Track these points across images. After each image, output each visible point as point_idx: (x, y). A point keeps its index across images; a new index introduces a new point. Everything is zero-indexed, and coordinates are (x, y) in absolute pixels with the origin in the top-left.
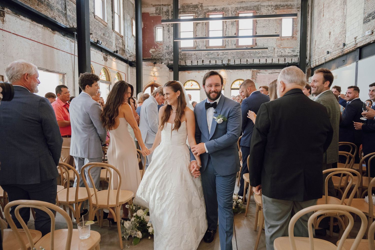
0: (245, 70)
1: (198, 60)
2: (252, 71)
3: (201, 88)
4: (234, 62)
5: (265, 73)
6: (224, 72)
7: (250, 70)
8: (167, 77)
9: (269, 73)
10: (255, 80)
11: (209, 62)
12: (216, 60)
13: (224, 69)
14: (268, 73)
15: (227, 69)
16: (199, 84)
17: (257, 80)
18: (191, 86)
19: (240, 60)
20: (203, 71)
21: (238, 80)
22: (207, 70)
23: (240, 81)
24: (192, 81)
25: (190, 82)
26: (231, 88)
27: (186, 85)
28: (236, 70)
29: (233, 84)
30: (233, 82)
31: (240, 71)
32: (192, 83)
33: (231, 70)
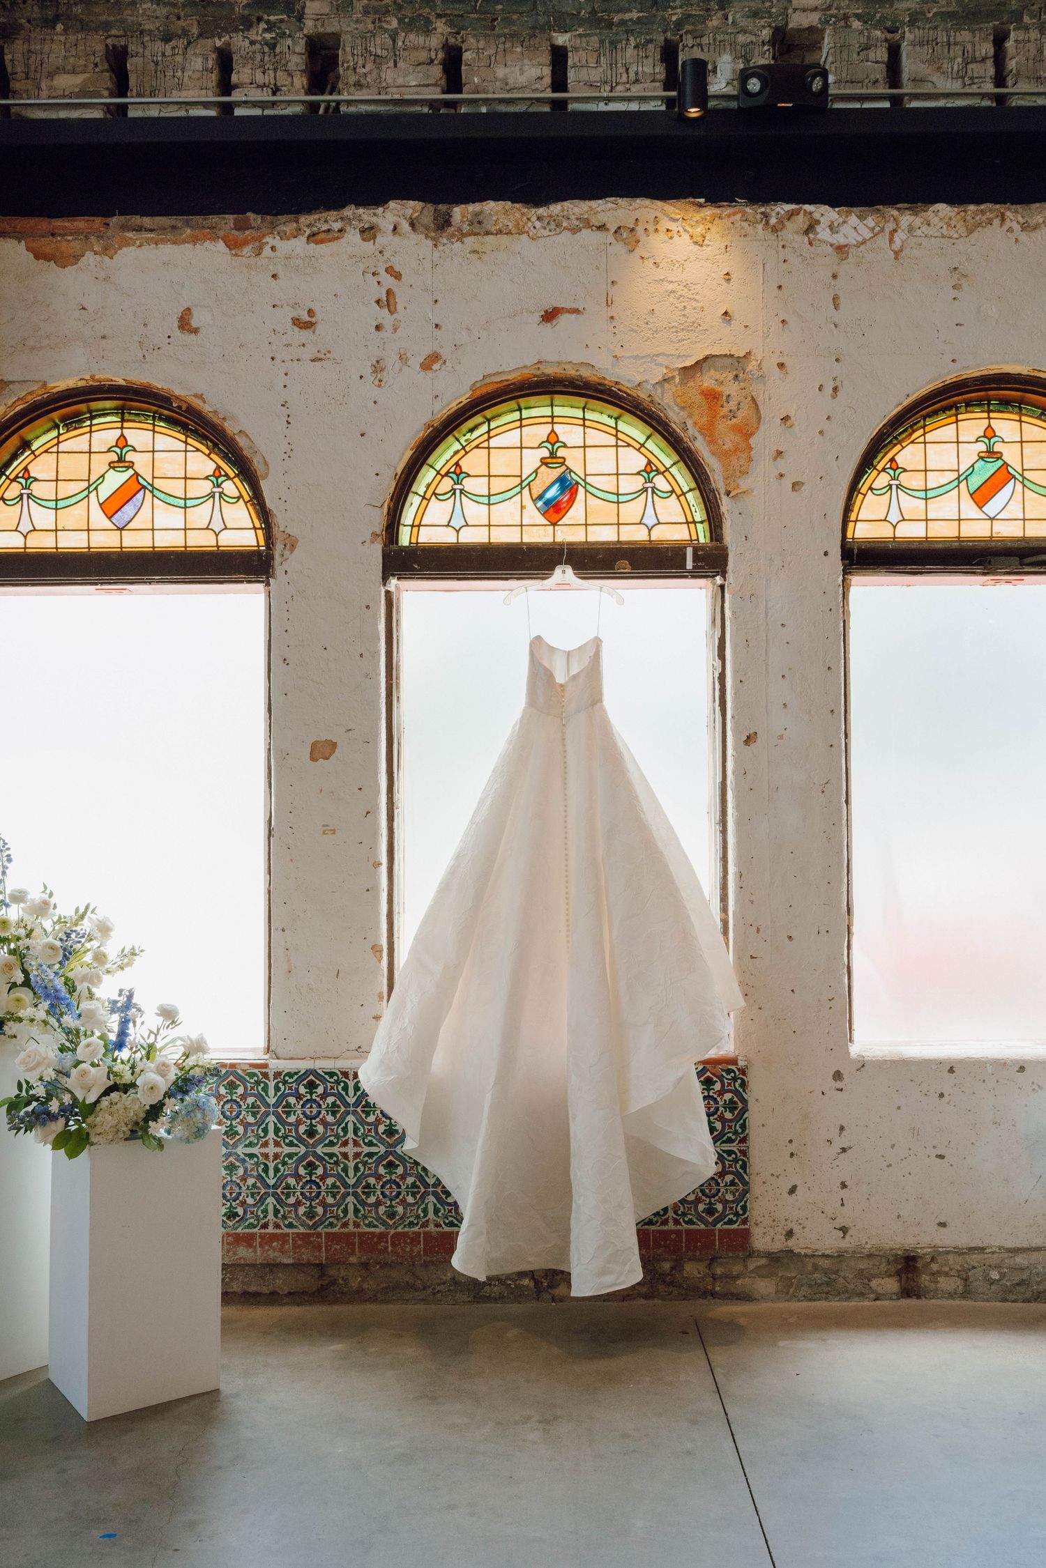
1: (239, 43)
3: (291, 544)
4: (879, 72)
6: (715, 241)
11: (437, 71)
12: (561, 39)
13: (715, 198)
15: (761, 194)
16: (247, 472)
18: (112, 507)
19: (987, 49)
20: (316, 216)
21: (957, 408)
22: (396, 213)
23: (992, 415)
24: (123, 421)
25: (91, 432)
26: (848, 546)
27: (14, 484)
28: (941, 207)
29: (884, 470)
30: (877, 430)
31: (1003, 220)
32: (122, 443)
33: (833, 206)
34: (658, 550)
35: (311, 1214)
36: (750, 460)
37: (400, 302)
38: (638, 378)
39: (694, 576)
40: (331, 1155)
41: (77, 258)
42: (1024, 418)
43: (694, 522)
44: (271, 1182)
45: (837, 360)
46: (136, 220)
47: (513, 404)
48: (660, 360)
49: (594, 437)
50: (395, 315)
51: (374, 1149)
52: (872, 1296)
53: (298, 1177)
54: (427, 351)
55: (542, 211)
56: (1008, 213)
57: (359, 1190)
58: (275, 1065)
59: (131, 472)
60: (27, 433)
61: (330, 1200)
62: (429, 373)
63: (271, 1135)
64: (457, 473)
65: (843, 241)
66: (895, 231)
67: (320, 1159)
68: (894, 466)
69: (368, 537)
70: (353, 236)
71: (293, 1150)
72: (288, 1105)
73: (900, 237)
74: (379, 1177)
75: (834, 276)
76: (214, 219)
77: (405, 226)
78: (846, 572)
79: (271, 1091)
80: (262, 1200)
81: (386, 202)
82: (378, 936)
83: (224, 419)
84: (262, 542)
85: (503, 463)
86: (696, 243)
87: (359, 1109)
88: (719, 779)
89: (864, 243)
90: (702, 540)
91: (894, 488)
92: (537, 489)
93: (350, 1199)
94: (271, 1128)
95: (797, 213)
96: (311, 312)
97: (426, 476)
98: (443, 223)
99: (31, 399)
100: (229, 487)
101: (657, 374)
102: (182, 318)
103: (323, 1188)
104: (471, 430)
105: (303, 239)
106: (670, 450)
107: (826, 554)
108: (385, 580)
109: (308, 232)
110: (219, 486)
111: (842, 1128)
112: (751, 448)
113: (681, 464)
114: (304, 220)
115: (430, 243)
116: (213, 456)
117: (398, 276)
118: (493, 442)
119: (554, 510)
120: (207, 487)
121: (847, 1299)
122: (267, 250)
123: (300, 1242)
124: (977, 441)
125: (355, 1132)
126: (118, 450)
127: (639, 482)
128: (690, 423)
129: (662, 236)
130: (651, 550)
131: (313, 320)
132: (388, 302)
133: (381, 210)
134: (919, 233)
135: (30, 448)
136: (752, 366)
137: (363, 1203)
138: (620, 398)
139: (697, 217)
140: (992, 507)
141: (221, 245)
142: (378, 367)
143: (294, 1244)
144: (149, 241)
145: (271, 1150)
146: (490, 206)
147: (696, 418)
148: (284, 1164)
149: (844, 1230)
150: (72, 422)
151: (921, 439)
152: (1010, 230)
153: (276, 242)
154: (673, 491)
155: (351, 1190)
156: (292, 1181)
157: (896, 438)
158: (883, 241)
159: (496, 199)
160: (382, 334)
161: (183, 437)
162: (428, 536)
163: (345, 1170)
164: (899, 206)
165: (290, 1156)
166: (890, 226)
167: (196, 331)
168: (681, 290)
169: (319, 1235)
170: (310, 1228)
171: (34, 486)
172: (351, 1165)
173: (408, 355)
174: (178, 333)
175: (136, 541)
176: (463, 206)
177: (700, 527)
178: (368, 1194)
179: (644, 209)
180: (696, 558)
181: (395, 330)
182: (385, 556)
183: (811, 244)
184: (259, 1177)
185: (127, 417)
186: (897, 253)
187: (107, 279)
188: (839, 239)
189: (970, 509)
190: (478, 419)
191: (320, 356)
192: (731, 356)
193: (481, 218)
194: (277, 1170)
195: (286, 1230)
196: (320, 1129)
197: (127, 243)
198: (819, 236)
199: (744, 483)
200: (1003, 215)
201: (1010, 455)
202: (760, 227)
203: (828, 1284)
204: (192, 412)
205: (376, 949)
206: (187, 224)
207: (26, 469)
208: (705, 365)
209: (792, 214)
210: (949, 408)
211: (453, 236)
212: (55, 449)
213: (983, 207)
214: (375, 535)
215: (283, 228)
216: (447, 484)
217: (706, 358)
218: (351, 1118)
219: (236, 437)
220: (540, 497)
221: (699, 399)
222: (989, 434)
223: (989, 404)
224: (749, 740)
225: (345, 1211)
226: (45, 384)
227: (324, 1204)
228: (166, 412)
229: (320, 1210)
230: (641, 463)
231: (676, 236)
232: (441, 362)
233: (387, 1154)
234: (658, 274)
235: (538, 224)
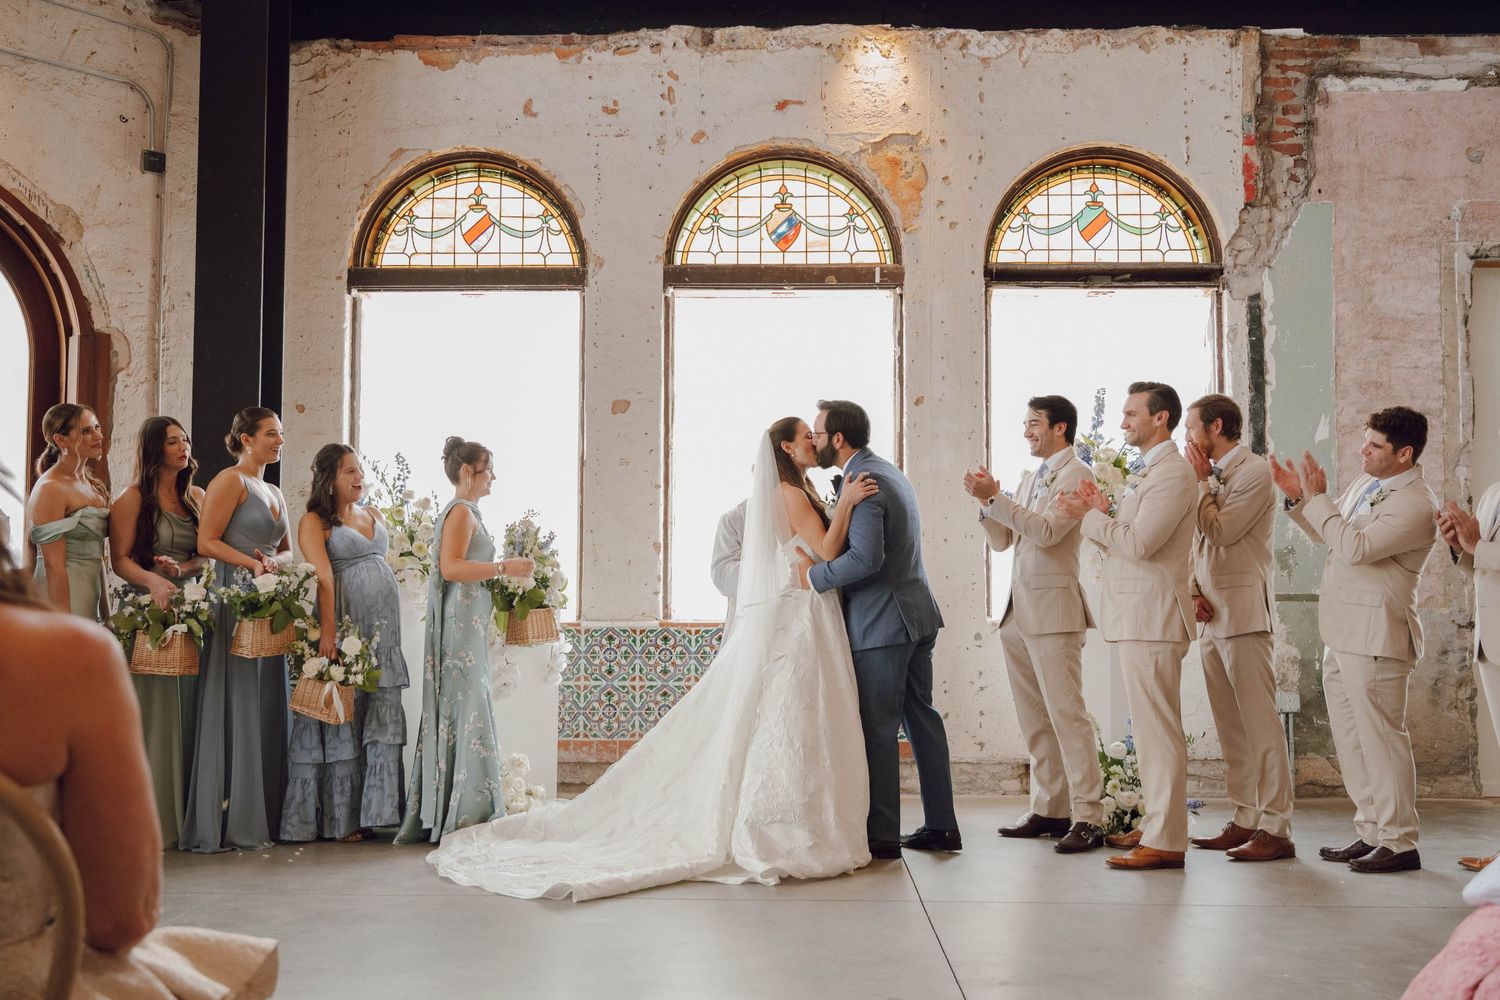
0: (1162, 32)
2: (1255, 46)
3: (599, 263)
5: (1412, 77)
6: (897, 55)
7: (1231, 32)
8: (125, 91)
9: (1475, 80)
10: (1289, 161)
13: (897, 25)
14: (1464, 70)
15: (929, 22)
16: (567, 214)
17: (1320, 158)
18: (471, 237)
20: (620, 36)
21: (1071, 171)
22: (676, 33)
23: (1096, 175)
24: (479, 176)
25: (457, 184)
26: (989, 267)
27: (402, 220)
28: (1056, 32)
29: (1018, 214)
30: (1010, 186)
31: (1099, 40)
32: (479, 193)
33: (980, 30)
34: (856, 269)
35: (609, 728)
36: (920, 206)
37: (678, 94)
38: (843, 150)
39: (881, 287)
40: (624, 687)
41: (453, 64)
42: (1119, 178)
43: (884, 250)
44: (582, 705)
45: (982, 138)
46: (496, 38)
47: (755, 166)
48: (858, 137)
49: (812, 189)
50: (674, 105)
51: (653, 683)
52: (1002, 792)
53: (600, 702)
54: (695, 131)
55: (777, 33)
56: (1103, 36)
57: (643, 712)
58: (585, 624)
59: (485, 212)
60: (412, 186)
61: (623, 718)
62: (697, 145)
63: (582, 673)
64: (715, 214)
65: (986, 55)
66: (1023, 48)
67: (616, 689)
68: (1026, 211)
69: (653, 259)
70: (645, 50)
71: (598, 683)
72: (594, 652)
73: (1026, 52)
74: (657, 703)
75: (980, 79)
76: (548, 37)
77: (681, 43)
78: (987, 286)
79: (583, 642)
80: (575, 718)
81: (668, 26)
82: (657, 536)
83: (554, 176)
84: (577, 263)
85: (749, 207)
86: (884, 56)
87: (644, 655)
88: (898, 431)
89: (1001, 56)
90: (888, 262)
91: (1026, 227)
92: (772, 228)
93: (637, 718)
94: (582, 668)
95: (955, 35)
96: (615, 103)
97: (694, 216)
98: (708, 41)
99: (419, 162)
100: (554, 224)
101: (857, 146)
102: (526, 106)
103: (618, 710)
104: (726, 185)
105: (611, 52)
106: (866, 200)
107: (973, 272)
108: (665, 288)
109: (614, 47)
110: (546, 223)
111: (981, 673)
112: (921, 199)
113: (874, 209)
114: (612, 38)
115: (699, 55)
116: (543, 201)
117: (676, 78)
118: (741, 194)
119: (783, 241)
120: (538, 223)
121: (984, 794)
122: (586, 58)
123: (601, 748)
124: (1085, 194)
125: (641, 671)
126: (476, 197)
127: (844, 222)
128: (879, 180)
129: (860, 51)
130: (851, 269)
131: (617, 108)
132: (669, 95)
133: (665, 31)
134: (1040, 49)
135: (413, 194)
136: (922, 142)
137: (646, 721)
138: (830, 163)
139: (885, 38)
140: (1095, 241)
141: (553, 56)
142: (661, 141)
143: (597, 751)
144: (503, 53)
145: (582, 683)
146: (741, 29)
147: (883, 178)
148: (591, 693)
149: (982, 745)
150: (444, 177)
151: (1046, 193)
152: (1104, 47)
153: (592, 54)
154: (868, 228)
155: (637, 712)
156: (596, 705)
157: (1027, 191)
158: (1014, 55)
159: (745, 25)
160: (665, 117)
161: (522, 189)
162: (694, 259)
163: (633, 698)
164: (1027, 30)
165: (595, 687)
166: (1019, 45)
167: (535, 115)
168: (873, 89)
169: (615, 743)
170: (609, 737)
171: (417, 222)
172: (637, 694)
173: (683, 132)
174: (522, 117)
175: (488, 261)
176: (722, 29)
177: (887, 254)
178: (649, 714)
179: (846, 31)
180: (882, 275)
181: (674, 115)
182: (666, 272)
183: (964, 57)
184: (574, 702)
185: (482, 173)
186: (1024, 64)
187: (474, 79)
188: (985, 53)
189: (1079, 242)
190: (731, 176)
191: (621, 133)
192: (908, 134)
193: (734, 38)
194: (586, 697)
195: (592, 739)
196: (616, 669)
197: (489, 54)
198: (970, 52)
199: (917, 223)
200: (1098, 37)
201: (1109, 204)
202: (929, 44)
203: (970, 782)
204: (531, 172)
205: (656, 545)
206: (530, 41)
207: (411, 210)
208: (890, 141)
209: (950, 37)
210: (1065, 170)
211: (714, 50)
212: (431, 196)
213: (1085, 31)
214: (658, 257)
215: (596, 44)
216: (708, 222)
217: (890, 136)
218: (638, 661)
219: (563, 190)
220: (774, 232)
221: (885, 164)
222: (1094, 190)
223: (1094, 168)
224: (918, 402)
225: (633, 726)
226: (430, 151)
227: (618, 721)
228: (510, 170)
229: (615, 725)
230: (845, 208)
231: (870, 51)
232: (705, 138)
233: (663, 686)
234: (858, 77)
235: (774, 42)
